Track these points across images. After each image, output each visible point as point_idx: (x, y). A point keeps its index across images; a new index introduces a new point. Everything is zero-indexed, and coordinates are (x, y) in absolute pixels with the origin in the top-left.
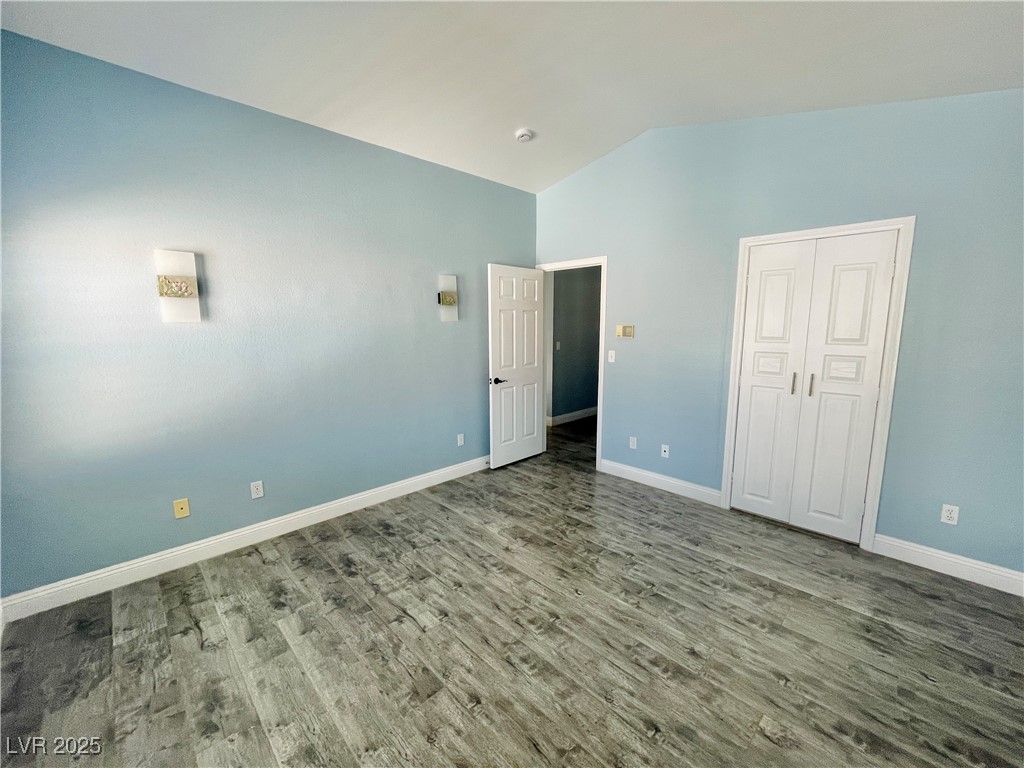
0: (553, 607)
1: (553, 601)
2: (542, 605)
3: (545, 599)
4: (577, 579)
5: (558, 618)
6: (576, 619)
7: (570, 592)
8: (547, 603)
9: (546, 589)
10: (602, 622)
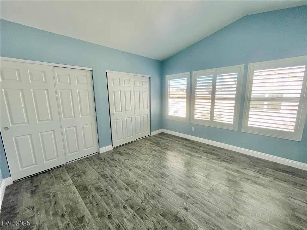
0: (162, 180)
1: (163, 182)
2: (166, 181)
3: (165, 183)
4: (153, 191)
5: (161, 177)
6: (156, 177)
7: (156, 185)
8: (165, 181)
9: (165, 187)
10: (149, 176)
